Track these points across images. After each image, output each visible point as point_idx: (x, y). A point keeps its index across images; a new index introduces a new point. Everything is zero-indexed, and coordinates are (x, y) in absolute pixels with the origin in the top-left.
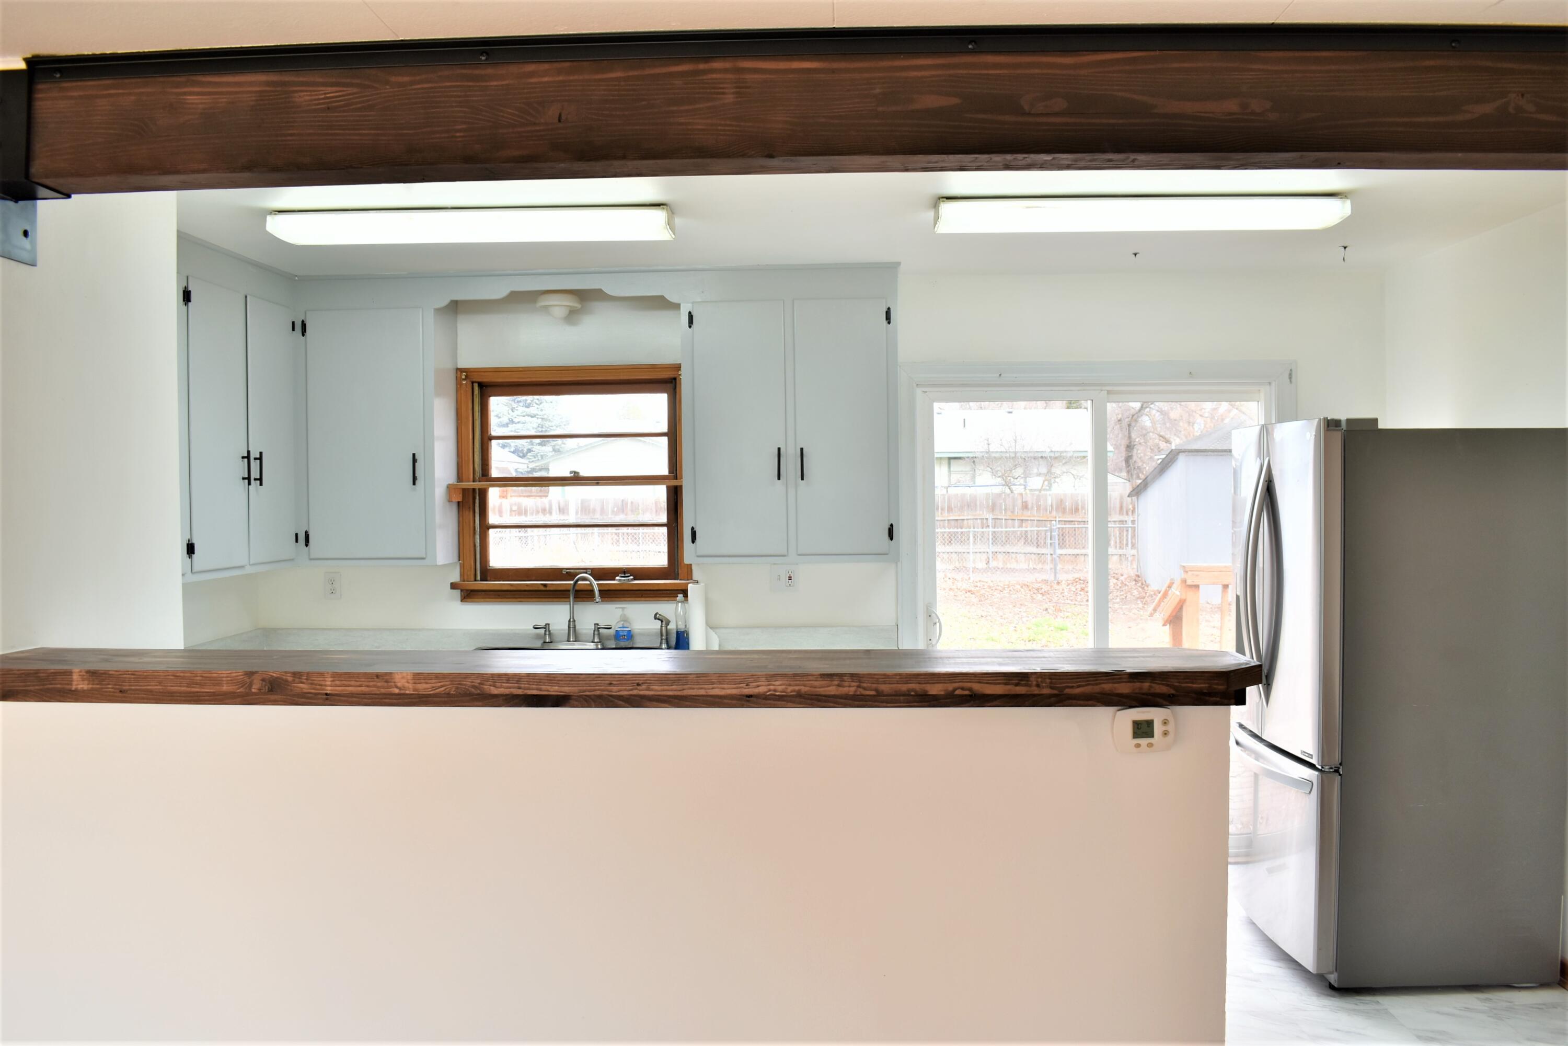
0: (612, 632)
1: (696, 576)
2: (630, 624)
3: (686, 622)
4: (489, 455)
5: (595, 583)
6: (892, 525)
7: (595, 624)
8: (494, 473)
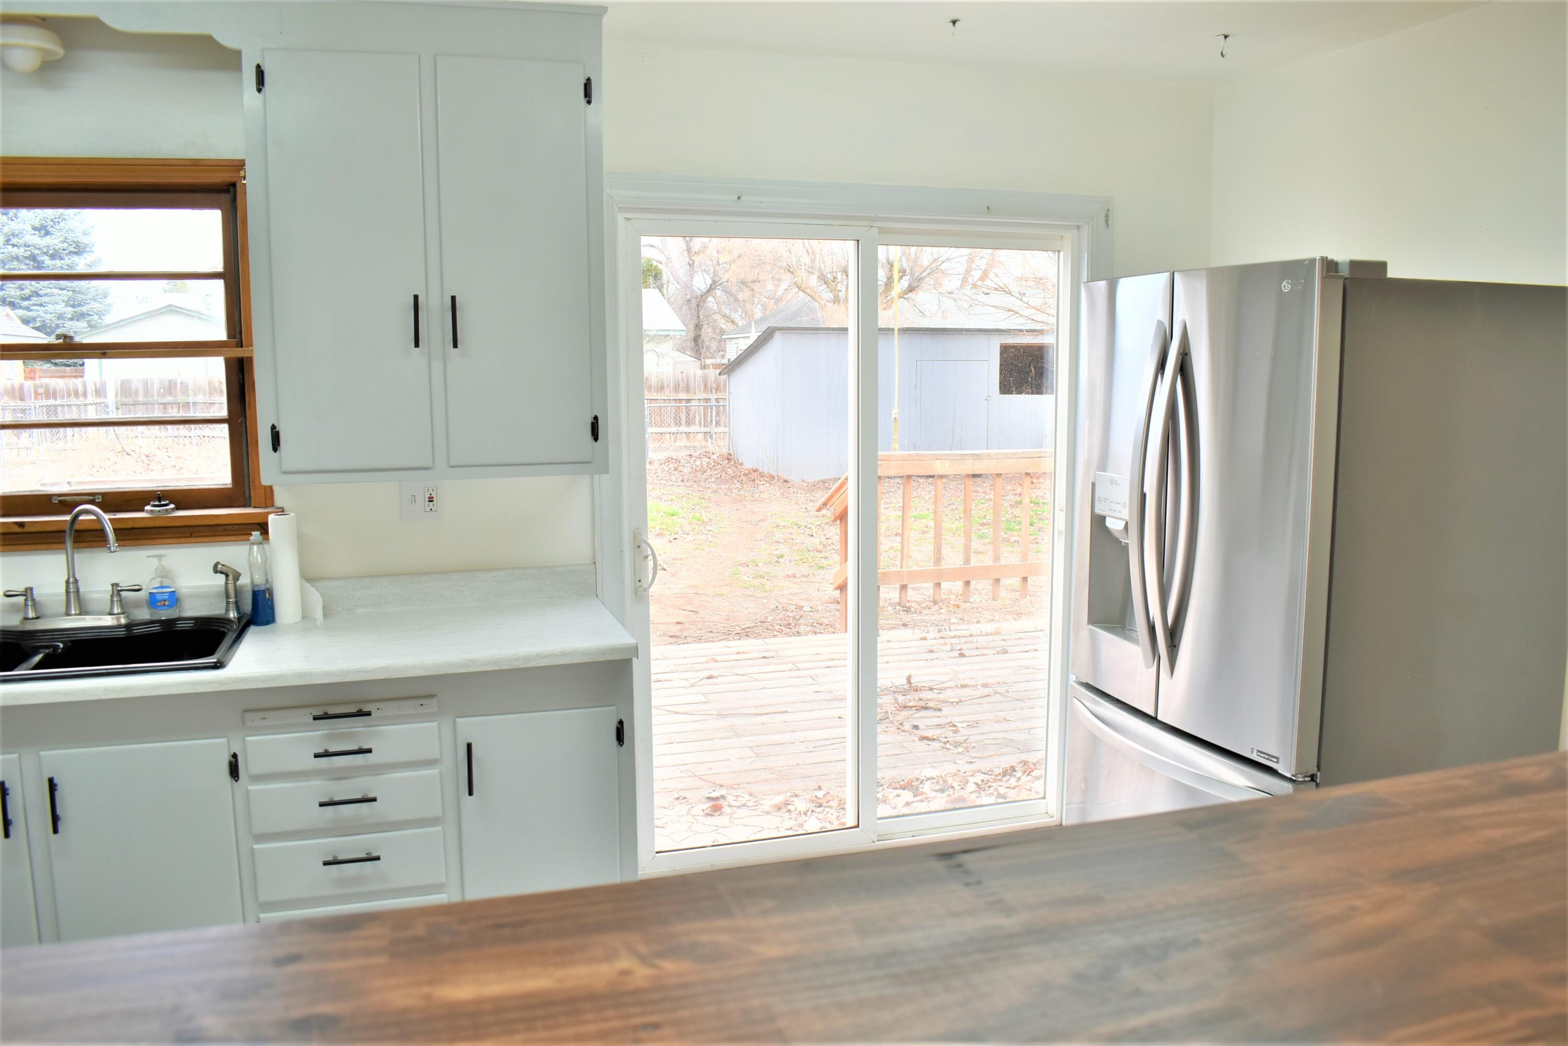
0: (143, 594)
1: (280, 499)
2: (173, 580)
3: (266, 575)
5: (106, 517)
6: (596, 418)
7: (112, 585)
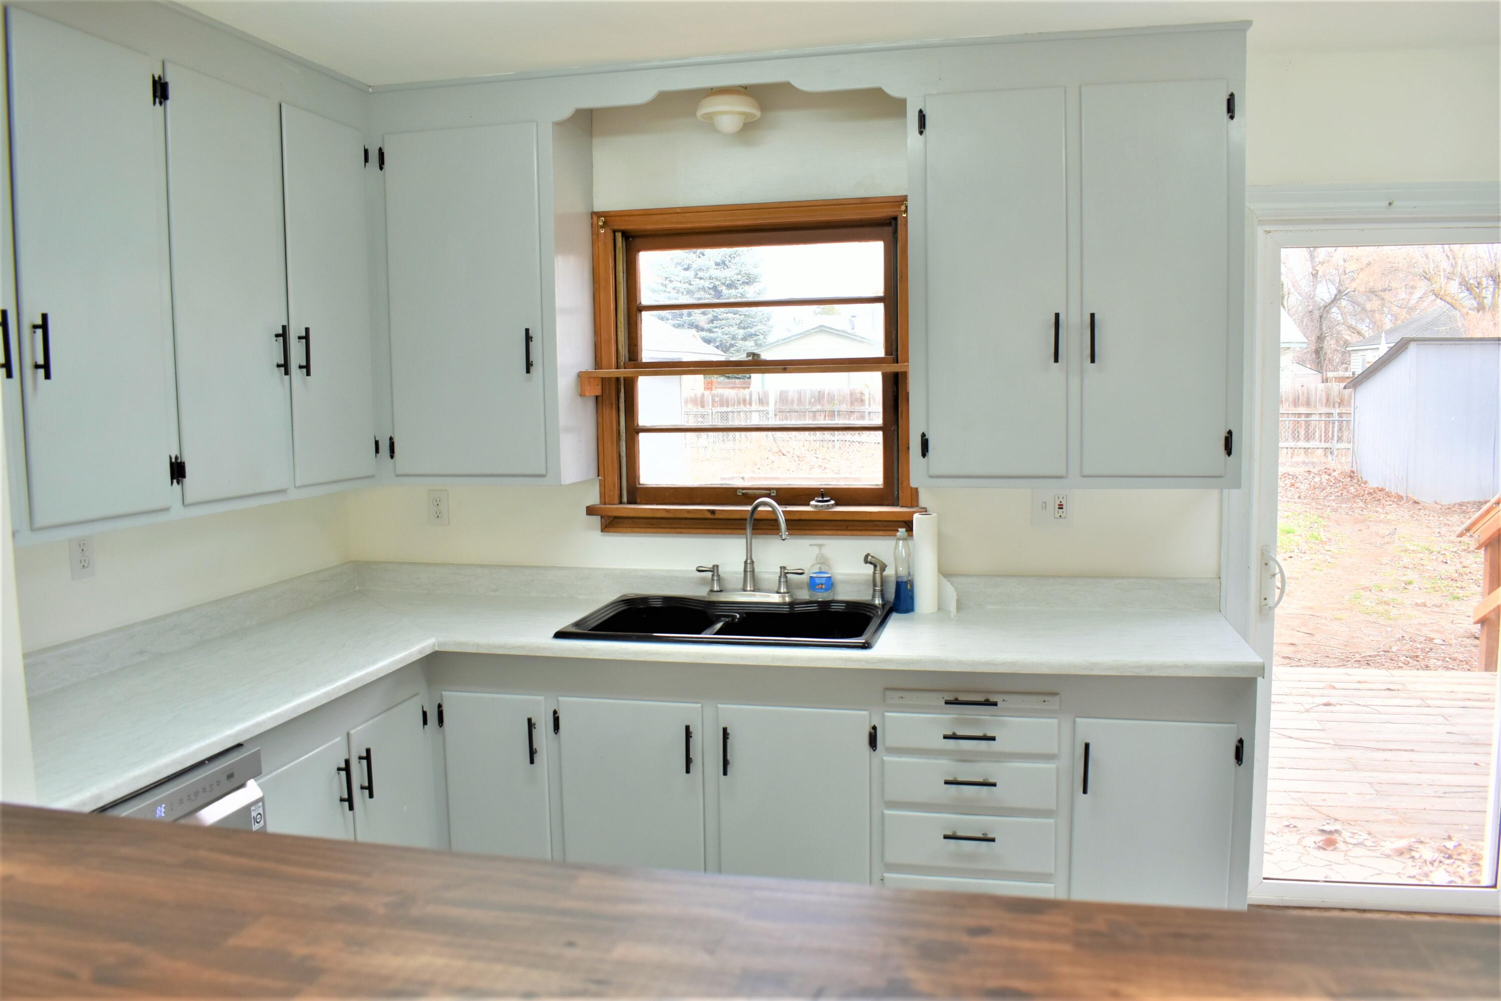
0: (804, 578)
1: (923, 501)
2: (829, 566)
3: (909, 568)
4: (639, 332)
5: (780, 509)
6: (1230, 432)
7: (781, 568)
8: (647, 355)
